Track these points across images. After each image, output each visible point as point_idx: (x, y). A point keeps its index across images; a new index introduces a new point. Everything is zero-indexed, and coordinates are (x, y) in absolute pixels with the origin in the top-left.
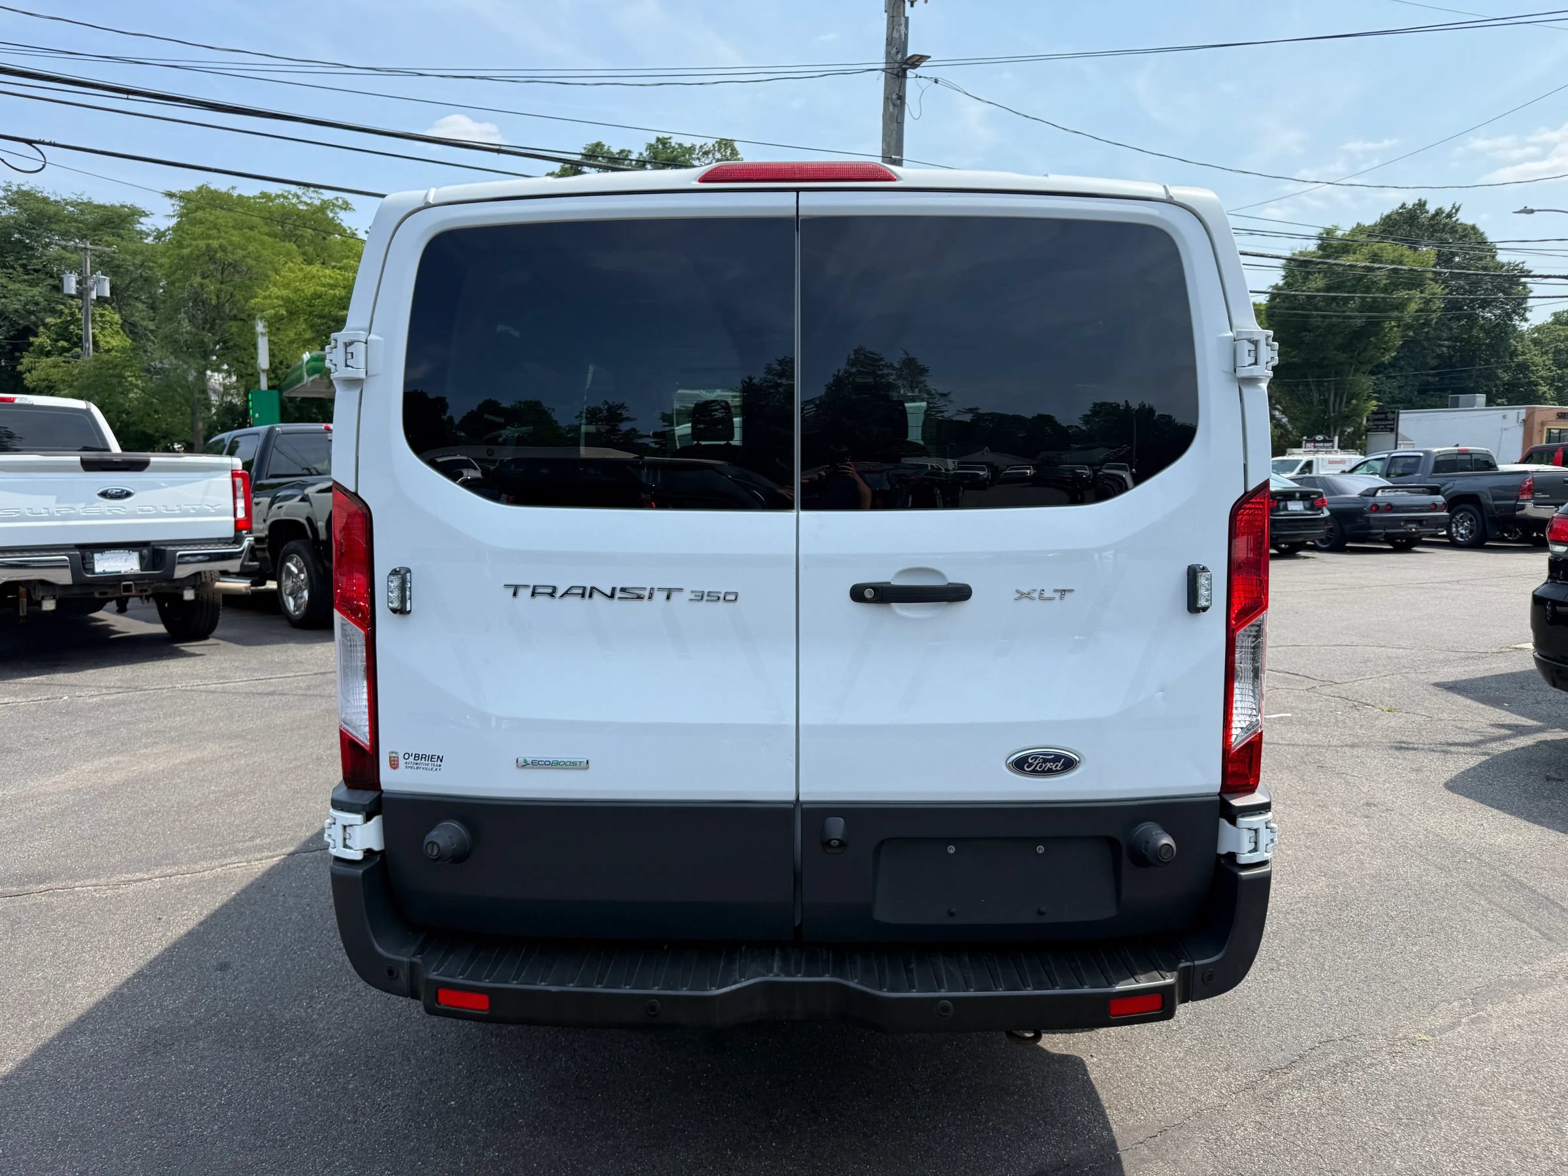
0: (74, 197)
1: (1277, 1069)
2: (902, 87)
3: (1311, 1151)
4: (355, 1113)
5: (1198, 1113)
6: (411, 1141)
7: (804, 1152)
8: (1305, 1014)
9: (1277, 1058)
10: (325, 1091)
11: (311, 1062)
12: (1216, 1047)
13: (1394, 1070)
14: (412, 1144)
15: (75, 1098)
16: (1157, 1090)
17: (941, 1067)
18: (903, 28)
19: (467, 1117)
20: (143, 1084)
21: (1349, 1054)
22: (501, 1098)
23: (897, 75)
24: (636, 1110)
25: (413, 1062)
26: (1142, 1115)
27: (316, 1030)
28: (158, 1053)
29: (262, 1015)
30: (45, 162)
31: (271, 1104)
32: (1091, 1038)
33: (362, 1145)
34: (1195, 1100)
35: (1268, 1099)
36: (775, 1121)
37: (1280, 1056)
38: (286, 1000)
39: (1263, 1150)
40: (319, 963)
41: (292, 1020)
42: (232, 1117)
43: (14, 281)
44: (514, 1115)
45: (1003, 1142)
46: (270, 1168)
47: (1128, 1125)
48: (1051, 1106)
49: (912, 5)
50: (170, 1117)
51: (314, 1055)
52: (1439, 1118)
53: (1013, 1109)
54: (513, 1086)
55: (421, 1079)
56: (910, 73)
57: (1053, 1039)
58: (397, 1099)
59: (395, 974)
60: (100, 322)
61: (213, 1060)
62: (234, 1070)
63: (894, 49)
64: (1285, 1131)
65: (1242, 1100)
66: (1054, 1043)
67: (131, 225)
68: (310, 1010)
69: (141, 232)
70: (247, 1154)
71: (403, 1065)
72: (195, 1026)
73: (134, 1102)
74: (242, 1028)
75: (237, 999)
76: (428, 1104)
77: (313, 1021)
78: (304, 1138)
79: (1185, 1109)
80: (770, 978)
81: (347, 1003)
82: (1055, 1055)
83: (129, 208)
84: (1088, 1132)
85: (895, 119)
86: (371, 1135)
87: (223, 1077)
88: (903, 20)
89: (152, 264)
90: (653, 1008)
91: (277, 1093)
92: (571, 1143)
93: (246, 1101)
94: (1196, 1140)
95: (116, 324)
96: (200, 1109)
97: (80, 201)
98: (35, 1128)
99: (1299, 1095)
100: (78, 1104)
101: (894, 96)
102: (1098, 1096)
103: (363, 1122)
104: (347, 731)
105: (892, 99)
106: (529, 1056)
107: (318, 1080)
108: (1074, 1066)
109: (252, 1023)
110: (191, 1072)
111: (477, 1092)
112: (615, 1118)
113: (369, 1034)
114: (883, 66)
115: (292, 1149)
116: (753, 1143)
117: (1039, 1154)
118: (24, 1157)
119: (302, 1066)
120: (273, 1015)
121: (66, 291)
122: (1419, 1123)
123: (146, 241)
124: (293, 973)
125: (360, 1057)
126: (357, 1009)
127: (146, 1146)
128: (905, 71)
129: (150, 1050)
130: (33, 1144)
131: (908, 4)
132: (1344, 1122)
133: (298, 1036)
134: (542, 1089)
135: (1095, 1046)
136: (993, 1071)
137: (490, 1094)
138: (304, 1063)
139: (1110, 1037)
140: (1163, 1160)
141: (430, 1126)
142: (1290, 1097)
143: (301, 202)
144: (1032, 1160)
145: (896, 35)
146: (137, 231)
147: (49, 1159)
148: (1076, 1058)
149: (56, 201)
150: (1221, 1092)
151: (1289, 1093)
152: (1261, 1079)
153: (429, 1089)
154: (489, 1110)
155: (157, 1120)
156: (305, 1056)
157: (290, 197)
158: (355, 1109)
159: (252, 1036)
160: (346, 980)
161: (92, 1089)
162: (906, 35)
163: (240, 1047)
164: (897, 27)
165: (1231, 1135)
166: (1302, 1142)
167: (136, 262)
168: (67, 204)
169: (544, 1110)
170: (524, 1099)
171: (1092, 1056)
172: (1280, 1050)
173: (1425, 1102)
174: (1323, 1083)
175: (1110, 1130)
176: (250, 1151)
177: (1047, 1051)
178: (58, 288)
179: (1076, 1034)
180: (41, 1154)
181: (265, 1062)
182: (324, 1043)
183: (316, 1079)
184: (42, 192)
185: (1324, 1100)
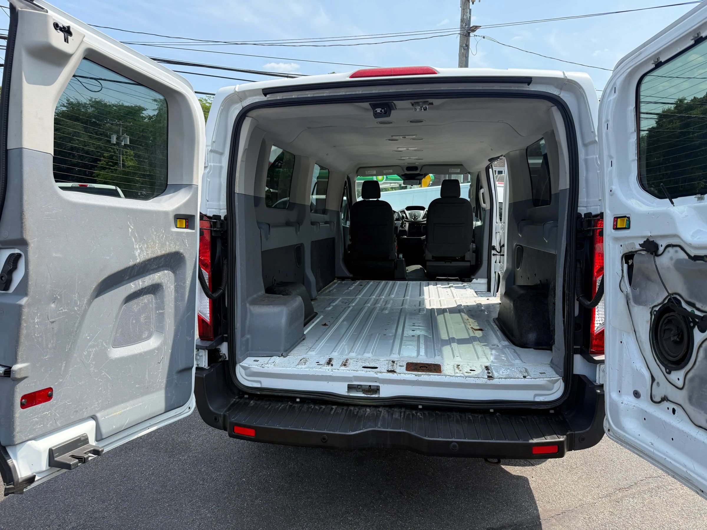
0: (116, 103)
1: (623, 488)
2: (468, 41)
3: (636, 527)
4: (203, 481)
5: (582, 506)
6: (225, 494)
7: (394, 510)
8: (640, 464)
9: (624, 484)
10: (192, 471)
11: (187, 459)
12: (594, 477)
13: (682, 492)
14: (226, 495)
15: (92, 468)
16: (562, 494)
17: (461, 478)
18: (468, 14)
19: (250, 486)
20: (119, 464)
21: (660, 484)
22: (265, 479)
23: (466, 36)
24: (321, 487)
25: (229, 461)
26: (554, 505)
27: (191, 446)
28: (126, 452)
29: (169, 439)
30: (102, 87)
31: (170, 475)
32: (533, 469)
33: (205, 494)
34: (581, 500)
35: (617, 501)
36: (382, 496)
37: (625, 482)
38: (179, 434)
39: (612, 524)
40: (194, 419)
41: (181, 442)
42: (154, 479)
43: (92, 139)
44: (270, 486)
45: (486, 512)
46: (167, 501)
47: (546, 509)
48: (510, 498)
49: (473, 4)
50: (129, 478)
51: (189, 456)
52: (704, 516)
53: (492, 498)
54: (270, 474)
55: (232, 469)
56: (472, 34)
57: (515, 468)
58: (221, 476)
59: (217, 420)
60: (126, 155)
61: (148, 456)
62: (156, 460)
63: (464, 24)
64: (624, 517)
65: (604, 501)
66: (514, 470)
67: (139, 114)
68: (189, 438)
69: (143, 117)
70: (158, 495)
71: (225, 463)
72: (142, 442)
73: (115, 471)
74: (161, 444)
75: (160, 432)
76: (234, 479)
77: (189, 443)
78: (182, 490)
79: (575, 504)
80: (376, 429)
81: (204, 436)
82: (515, 475)
83: (138, 107)
84: (527, 511)
85: (465, 56)
86: (209, 490)
87: (151, 463)
88: (468, 11)
89: (147, 130)
90: (324, 439)
91: (172, 471)
92: (293, 499)
93: (160, 473)
94: (579, 518)
95: (132, 156)
96: (141, 475)
97: (119, 104)
98: (76, 479)
99: (633, 500)
100: (93, 470)
101: (464, 45)
102: (533, 495)
103: (206, 485)
104: (201, 315)
105: (463, 47)
106: (278, 462)
107: (190, 467)
108: (524, 481)
109: (165, 442)
110: (139, 461)
111: (254, 476)
112: (312, 490)
113: (212, 449)
114: (459, 32)
115: (176, 494)
116: (372, 504)
117: (503, 518)
118: (71, 490)
119: (183, 461)
120: (173, 439)
121: (112, 142)
122: (692, 517)
123: (145, 121)
124: (183, 423)
125: (207, 458)
126: (208, 439)
127: (118, 489)
128: (469, 33)
129: (123, 451)
130: (75, 485)
131: (471, 3)
132: (654, 514)
133: (183, 448)
134: (282, 476)
135: (534, 473)
136: (484, 481)
137: (260, 477)
138: (185, 459)
139: (542, 469)
140: (562, 525)
141: (234, 488)
142: (628, 501)
143: (207, 102)
144: (499, 521)
145: (465, 17)
146: (141, 117)
147: (80, 491)
148: (525, 477)
149: (109, 105)
150: (594, 497)
151: (627, 500)
152: (614, 493)
153: (235, 473)
154: (259, 483)
155: (123, 479)
156: (185, 457)
157: (203, 100)
158: (203, 480)
159: (164, 447)
160: (205, 427)
161: (100, 465)
162: (470, 17)
163: (159, 452)
164: (466, 14)
165: (597, 516)
166: (632, 522)
167: (140, 130)
168: (114, 106)
169: (282, 485)
170: (274, 480)
171: (532, 477)
172: (625, 480)
173: (697, 508)
174: (645, 496)
175: (537, 510)
176: (159, 493)
177: (511, 474)
178: (109, 142)
179: (526, 467)
180: (77, 489)
181: (169, 458)
182: (193, 452)
183: (189, 466)
184: (104, 101)
185: (645, 503)
